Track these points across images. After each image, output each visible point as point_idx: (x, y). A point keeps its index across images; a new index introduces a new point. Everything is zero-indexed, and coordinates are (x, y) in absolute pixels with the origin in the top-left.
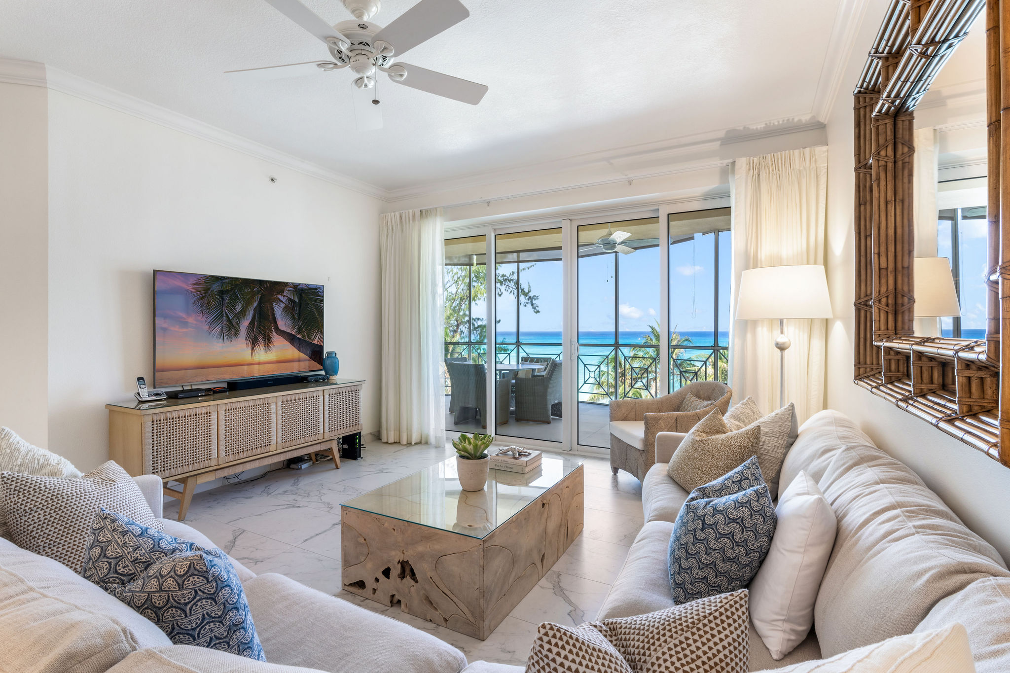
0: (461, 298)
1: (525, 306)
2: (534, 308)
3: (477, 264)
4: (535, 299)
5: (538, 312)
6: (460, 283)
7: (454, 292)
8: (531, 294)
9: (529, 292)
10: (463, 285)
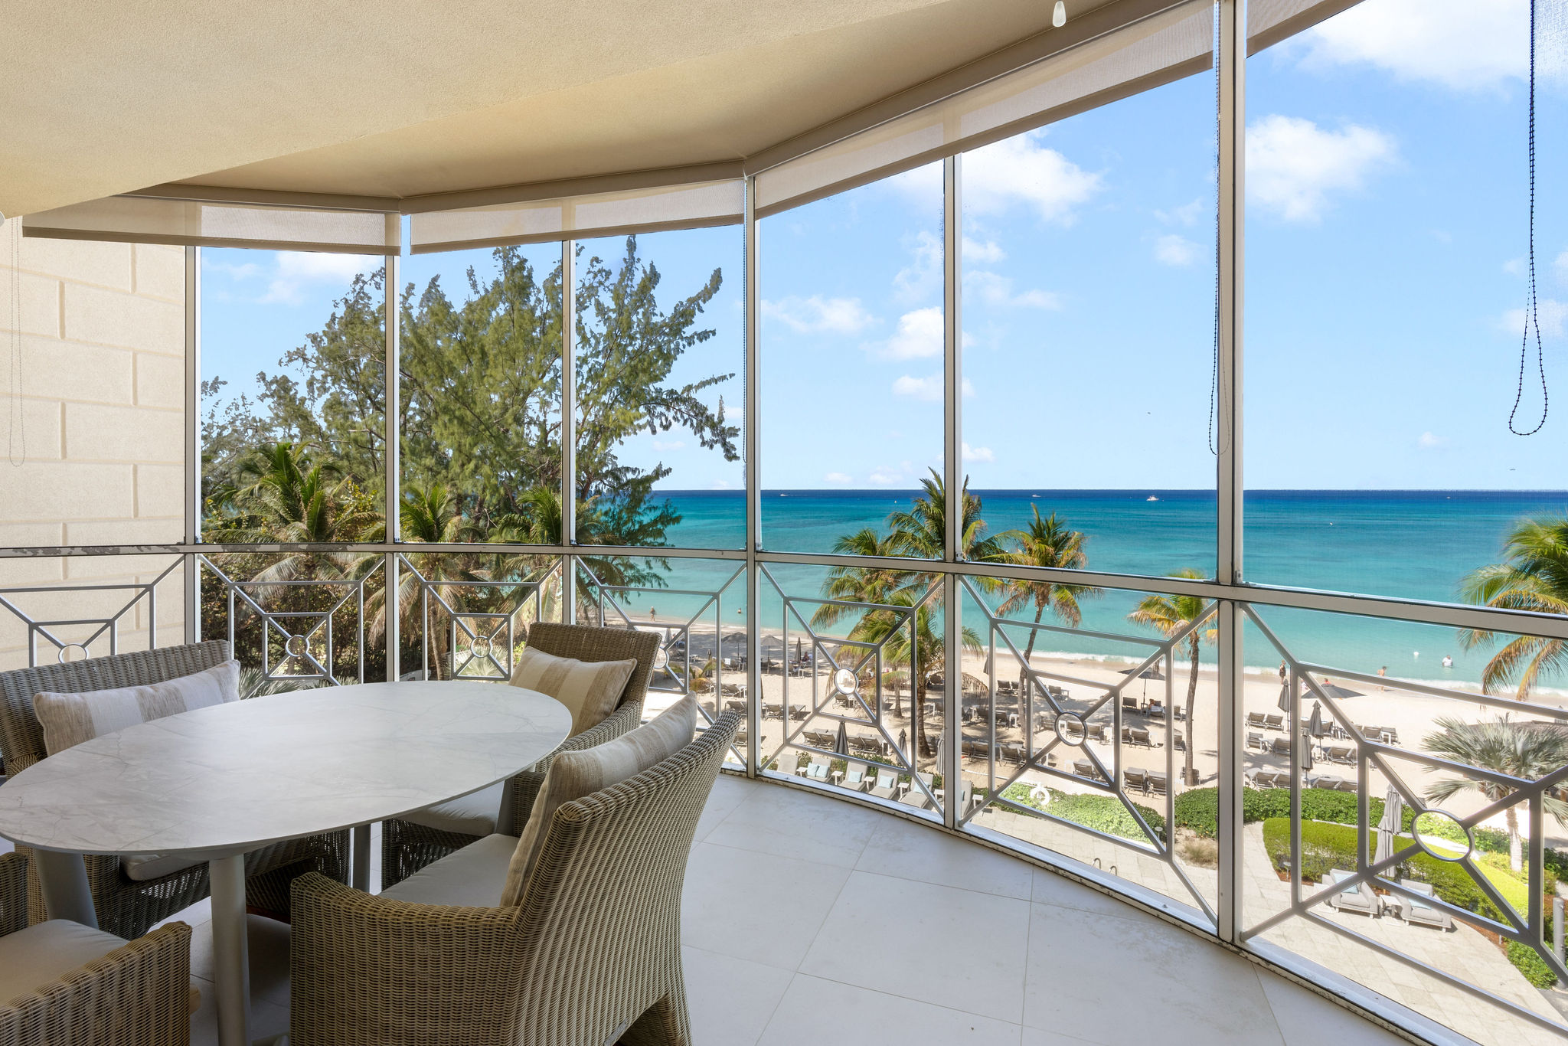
1: (711, 447)
2: (727, 451)
3: (417, 249)
4: (731, 435)
8: (726, 425)
9: (721, 422)
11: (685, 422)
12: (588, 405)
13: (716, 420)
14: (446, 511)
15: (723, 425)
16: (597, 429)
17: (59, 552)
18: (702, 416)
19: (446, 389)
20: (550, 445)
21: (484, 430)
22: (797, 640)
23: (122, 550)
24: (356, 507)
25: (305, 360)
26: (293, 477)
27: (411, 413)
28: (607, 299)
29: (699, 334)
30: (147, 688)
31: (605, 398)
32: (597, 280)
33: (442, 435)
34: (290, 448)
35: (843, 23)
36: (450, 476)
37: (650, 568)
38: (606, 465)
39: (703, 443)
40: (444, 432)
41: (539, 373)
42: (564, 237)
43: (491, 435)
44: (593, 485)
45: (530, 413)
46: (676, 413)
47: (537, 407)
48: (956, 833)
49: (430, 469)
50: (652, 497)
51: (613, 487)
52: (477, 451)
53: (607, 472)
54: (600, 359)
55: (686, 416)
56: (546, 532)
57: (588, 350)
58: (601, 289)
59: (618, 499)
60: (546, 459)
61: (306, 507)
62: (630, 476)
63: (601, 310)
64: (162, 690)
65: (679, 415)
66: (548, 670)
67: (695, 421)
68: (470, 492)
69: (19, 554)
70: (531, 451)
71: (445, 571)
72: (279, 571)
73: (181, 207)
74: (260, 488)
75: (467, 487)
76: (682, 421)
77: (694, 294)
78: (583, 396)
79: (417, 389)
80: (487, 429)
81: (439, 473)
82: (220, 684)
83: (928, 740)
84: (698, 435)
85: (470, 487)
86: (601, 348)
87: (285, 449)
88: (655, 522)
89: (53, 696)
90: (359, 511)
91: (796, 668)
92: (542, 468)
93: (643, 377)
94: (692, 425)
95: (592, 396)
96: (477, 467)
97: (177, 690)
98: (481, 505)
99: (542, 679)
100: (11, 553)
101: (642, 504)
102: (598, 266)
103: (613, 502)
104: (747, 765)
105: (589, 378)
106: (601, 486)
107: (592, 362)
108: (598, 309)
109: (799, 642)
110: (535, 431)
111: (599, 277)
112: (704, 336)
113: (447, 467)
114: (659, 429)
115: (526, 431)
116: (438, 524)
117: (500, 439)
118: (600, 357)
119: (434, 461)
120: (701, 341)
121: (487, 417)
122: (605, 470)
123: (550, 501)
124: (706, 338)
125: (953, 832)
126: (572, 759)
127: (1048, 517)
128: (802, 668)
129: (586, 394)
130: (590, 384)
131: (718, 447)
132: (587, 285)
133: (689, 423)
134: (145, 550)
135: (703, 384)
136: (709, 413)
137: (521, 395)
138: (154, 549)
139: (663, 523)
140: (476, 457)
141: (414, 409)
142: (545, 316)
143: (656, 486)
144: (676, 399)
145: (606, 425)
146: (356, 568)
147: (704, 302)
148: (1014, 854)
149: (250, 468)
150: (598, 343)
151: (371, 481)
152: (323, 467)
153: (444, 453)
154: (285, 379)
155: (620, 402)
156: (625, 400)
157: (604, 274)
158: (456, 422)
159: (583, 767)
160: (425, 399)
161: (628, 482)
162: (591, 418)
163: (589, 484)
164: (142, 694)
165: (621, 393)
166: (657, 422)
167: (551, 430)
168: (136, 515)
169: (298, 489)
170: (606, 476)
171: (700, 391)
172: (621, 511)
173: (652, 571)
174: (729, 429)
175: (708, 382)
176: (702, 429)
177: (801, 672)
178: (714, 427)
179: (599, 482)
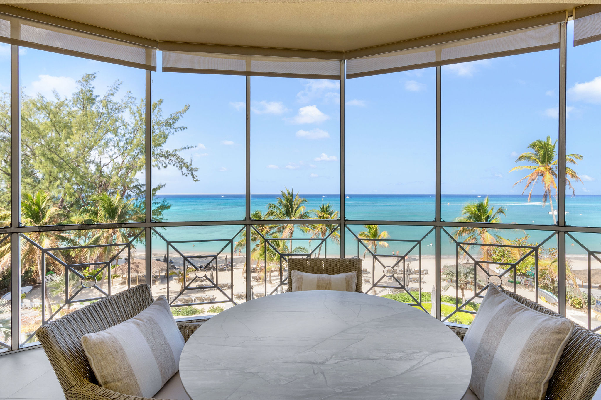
0: (128, 167)
1: (186, 176)
2: (194, 177)
4: (195, 171)
5: (197, 180)
6: (126, 155)
7: (120, 163)
8: (193, 167)
9: (191, 165)
10: (128, 157)
11: (174, 165)
12: (125, 155)
13: (188, 164)
14: (46, 205)
15: (192, 167)
18: (182, 162)
20: (103, 173)
21: (66, 165)
22: (225, 256)
29: (181, 127)
33: (39, 167)
38: (133, 183)
39: (183, 174)
40: (40, 165)
43: (70, 168)
46: (169, 161)
50: (157, 198)
51: (137, 193)
52: (61, 175)
55: (174, 162)
56: (107, 214)
59: (139, 199)
60: (103, 180)
65: (171, 161)
67: (178, 165)
70: (93, 177)
76: (172, 165)
77: (179, 110)
78: (122, 151)
80: (68, 165)
81: (36, 186)
84: (180, 171)
85: (56, 193)
88: (158, 208)
91: (225, 268)
92: (99, 184)
93: (153, 144)
94: (177, 166)
98: (62, 202)
101: (152, 201)
105: (127, 143)
106: (130, 193)
107: (127, 135)
109: (227, 256)
112: (183, 128)
113: (40, 183)
114: (161, 168)
115: (89, 166)
116: (42, 212)
117: (75, 170)
118: (132, 134)
119: (32, 180)
120: (181, 130)
121: (67, 158)
122: (132, 185)
127: (326, 204)
128: (228, 267)
129: (125, 151)
130: (126, 146)
131: (190, 176)
133: (176, 165)
135: (183, 149)
136: (185, 161)
137: (88, 149)
139: (161, 209)
140: (60, 178)
143: (158, 193)
144: (170, 155)
147: (183, 113)
155: (141, 155)
158: (48, 161)
162: (126, 162)
163: (124, 192)
166: (160, 165)
167: (103, 167)
170: (133, 188)
171: (181, 152)
172: (141, 204)
174: (194, 168)
175: (185, 148)
176: (182, 168)
177: (227, 269)
178: (187, 167)
179: (129, 190)
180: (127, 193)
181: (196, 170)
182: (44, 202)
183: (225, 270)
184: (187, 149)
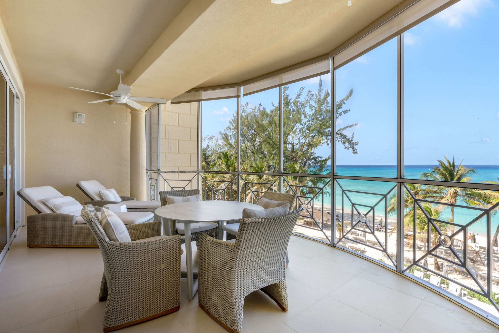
1: (348, 149)
2: (354, 151)
5: (357, 153)
7: (304, 142)
10: (308, 138)
11: (339, 141)
12: (306, 137)
13: (350, 140)
14: (265, 170)
15: (353, 141)
16: (309, 144)
17: (176, 172)
18: (345, 138)
19: (265, 134)
20: (294, 150)
23: (186, 172)
24: (243, 168)
25: (230, 129)
26: (228, 160)
27: (257, 142)
28: (313, 103)
29: (344, 112)
30: (184, 197)
31: (311, 135)
32: (309, 98)
33: (264, 148)
34: (228, 153)
35: (342, 7)
36: (266, 160)
37: (326, 189)
38: (312, 156)
39: (345, 148)
41: (291, 128)
42: (280, 85)
43: (277, 148)
44: (308, 162)
45: (289, 141)
47: (291, 139)
48: (401, 275)
49: (261, 158)
51: (314, 163)
52: (274, 152)
53: (312, 158)
54: (310, 123)
55: (339, 139)
57: (307, 120)
58: (311, 101)
59: (316, 167)
60: (293, 154)
61: (231, 168)
62: (320, 159)
63: (311, 107)
64: (186, 198)
66: (266, 203)
68: (272, 164)
69: (170, 172)
70: (289, 152)
71: (264, 187)
72: (225, 185)
73: (197, 93)
74: (221, 163)
75: (271, 163)
77: (342, 99)
78: (305, 135)
79: (258, 136)
80: (276, 146)
81: (264, 159)
82: (197, 198)
83: (439, 264)
84: (344, 145)
85: (272, 163)
86: (310, 119)
87: (227, 153)
89: (169, 196)
90: (243, 169)
91: (380, 229)
92: (292, 157)
93: (324, 127)
94: (341, 142)
95: (308, 134)
96: (274, 157)
97: (189, 198)
98: (275, 169)
99: (264, 205)
100: (168, 172)
101: (324, 168)
102: (310, 93)
103: (314, 167)
104: (331, 242)
105: (307, 129)
106: (310, 163)
107: (308, 123)
108: (310, 107)
109: (382, 219)
110: (290, 146)
111: (310, 97)
112: (345, 112)
113: (265, 157)
115: (288, 146)
118: (310, 122)
120: (345, 113)
121: (276, 142)
122: (311, 157)
123: (294, 167)
124: (346, 112)
125: (400, 274)
126: (248, 210)
128: (383, 229)
129: (306, 134)
130: (307, 131)
131: (351, 149)
132: (306, 100)
133: (340, 141)
134: (190, 172)
135: (345, 128)
136: (348, 137)
137: (286, 135)
138: (192, 172)
140: (273, 154)
141: (258, 141)
142: (294, 111)
145: (312, 143)
146: (242, 185)
147: (346, 100)
148: (423, 285)
149: (219, 158)
150: (310, 117)
151: (246, 162)
152: (235, 157)
153: (265, 153)
154: (226, 134)
155: (317, 136)
156: (318, 135)
157: (312, 95)
158: (268, 144)
159: (250, 212)
160: (260, 138)
161: (319, 161)
162: (307, 141)
163: (306, 162)
164: (183, 198)
165: (317, 133)
166: (329, 141)
167: (295, 146)
168: (191, 166)
169: (229, 163)
171: (344, 131)
172: (317, 171)
173: (327, 191)
174: (355, 143)
175: (347, 127)
176: (345, 143)
177: (382, 231)
178: (349, 142)
179: (310, 161)
180: (309, 163)
181: (357, 144)
182: (263, 168)
183: (380, 231)
184: (349, 128)
